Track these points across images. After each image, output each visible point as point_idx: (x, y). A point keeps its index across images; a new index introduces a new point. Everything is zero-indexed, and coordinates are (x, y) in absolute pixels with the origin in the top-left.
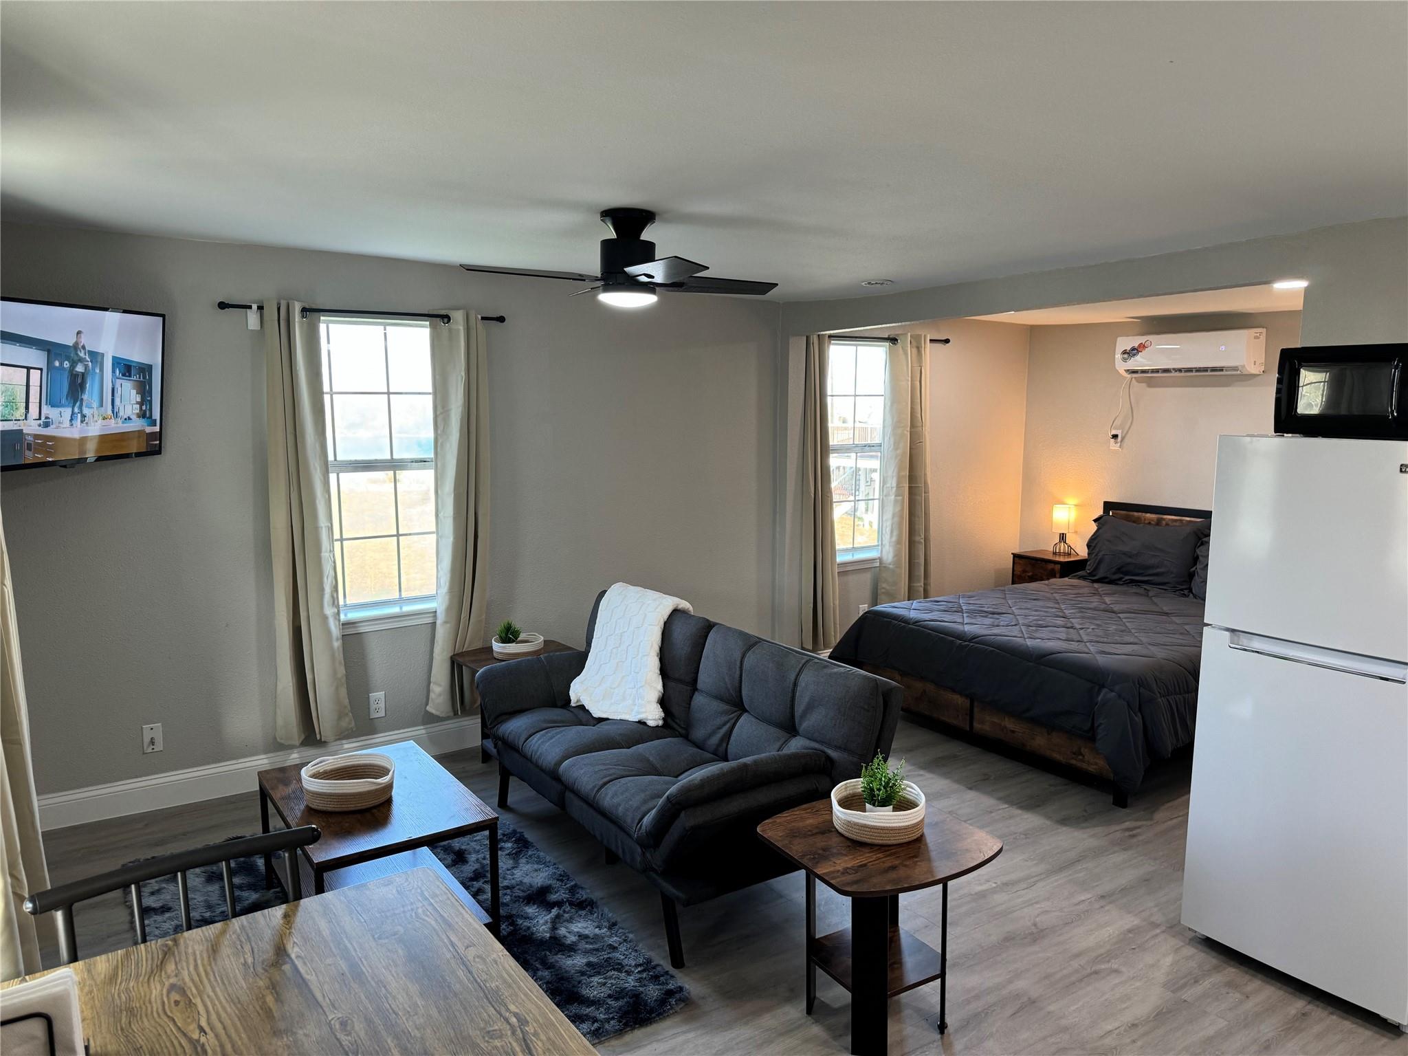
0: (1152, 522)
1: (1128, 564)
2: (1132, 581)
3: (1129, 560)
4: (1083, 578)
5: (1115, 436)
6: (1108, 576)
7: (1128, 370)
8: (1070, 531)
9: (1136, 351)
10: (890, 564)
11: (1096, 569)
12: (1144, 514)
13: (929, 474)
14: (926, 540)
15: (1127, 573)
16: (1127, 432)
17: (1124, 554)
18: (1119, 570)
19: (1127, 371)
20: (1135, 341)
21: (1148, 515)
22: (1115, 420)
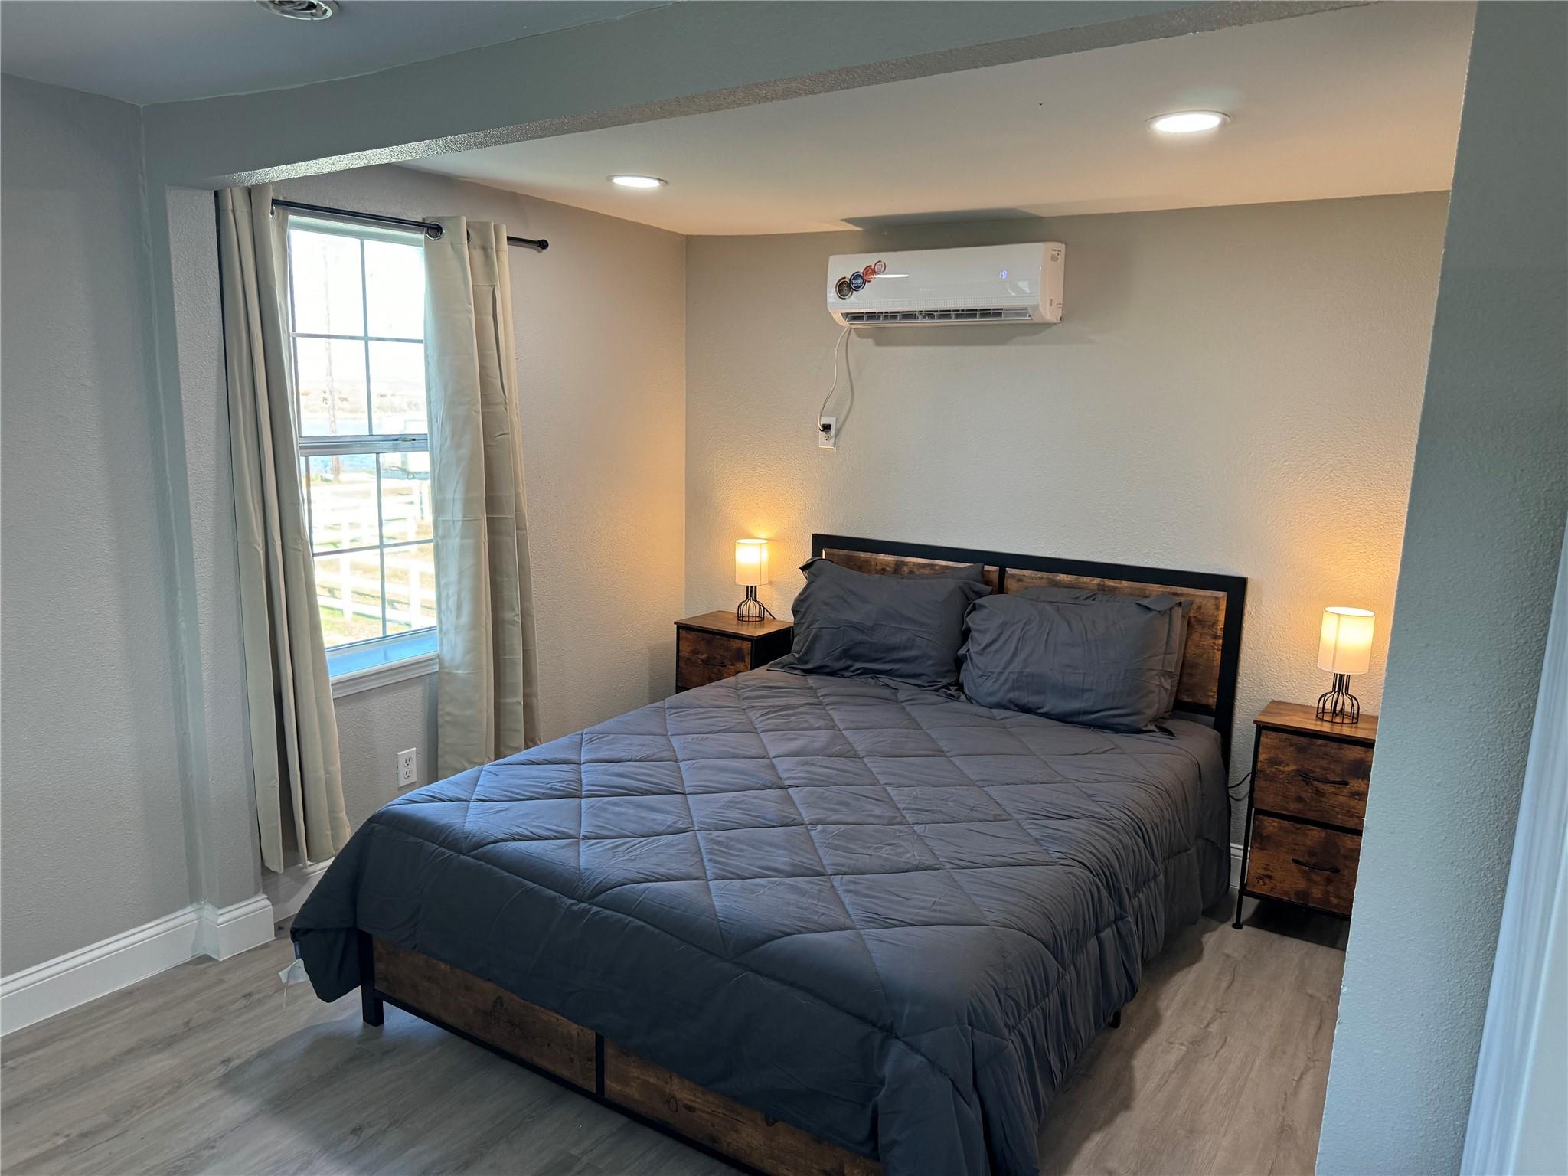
0: (888, 569)
1: (860, 643)
2: (866, 671)
3: (860, 637)
4: (790, 667)
5: (826, 428)
6: (829, 663)
7: (848, 314)
8: (762, 583)
9: (859, 281)
10: (458, 668)
11: (810, 650)
12: (874, 555)
13: (523, 492)
14: (525, 615)
15: (857, 658)
16: (845, 421)
17: (853, 626)
18: (846, 654)
19: (846, 315)
20: (856, 263)
21: (882, 557)
22: (825, 402)
